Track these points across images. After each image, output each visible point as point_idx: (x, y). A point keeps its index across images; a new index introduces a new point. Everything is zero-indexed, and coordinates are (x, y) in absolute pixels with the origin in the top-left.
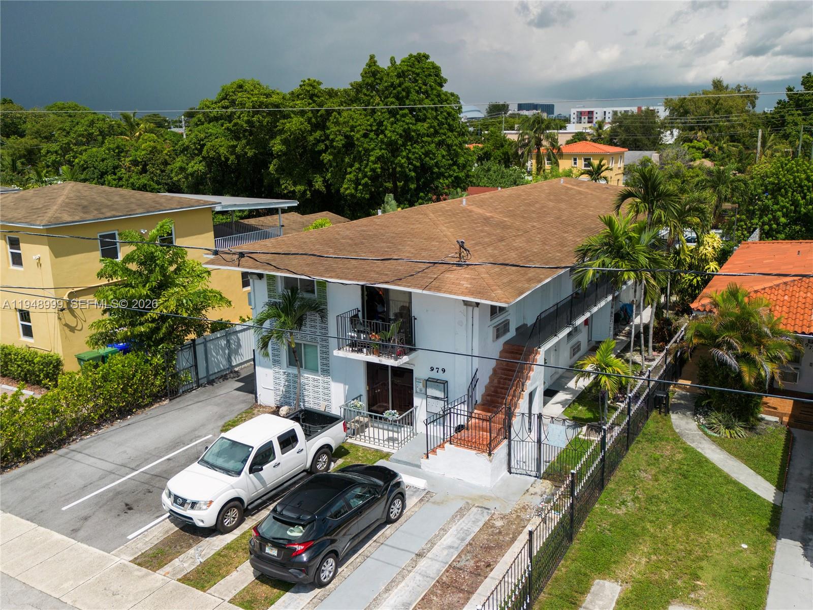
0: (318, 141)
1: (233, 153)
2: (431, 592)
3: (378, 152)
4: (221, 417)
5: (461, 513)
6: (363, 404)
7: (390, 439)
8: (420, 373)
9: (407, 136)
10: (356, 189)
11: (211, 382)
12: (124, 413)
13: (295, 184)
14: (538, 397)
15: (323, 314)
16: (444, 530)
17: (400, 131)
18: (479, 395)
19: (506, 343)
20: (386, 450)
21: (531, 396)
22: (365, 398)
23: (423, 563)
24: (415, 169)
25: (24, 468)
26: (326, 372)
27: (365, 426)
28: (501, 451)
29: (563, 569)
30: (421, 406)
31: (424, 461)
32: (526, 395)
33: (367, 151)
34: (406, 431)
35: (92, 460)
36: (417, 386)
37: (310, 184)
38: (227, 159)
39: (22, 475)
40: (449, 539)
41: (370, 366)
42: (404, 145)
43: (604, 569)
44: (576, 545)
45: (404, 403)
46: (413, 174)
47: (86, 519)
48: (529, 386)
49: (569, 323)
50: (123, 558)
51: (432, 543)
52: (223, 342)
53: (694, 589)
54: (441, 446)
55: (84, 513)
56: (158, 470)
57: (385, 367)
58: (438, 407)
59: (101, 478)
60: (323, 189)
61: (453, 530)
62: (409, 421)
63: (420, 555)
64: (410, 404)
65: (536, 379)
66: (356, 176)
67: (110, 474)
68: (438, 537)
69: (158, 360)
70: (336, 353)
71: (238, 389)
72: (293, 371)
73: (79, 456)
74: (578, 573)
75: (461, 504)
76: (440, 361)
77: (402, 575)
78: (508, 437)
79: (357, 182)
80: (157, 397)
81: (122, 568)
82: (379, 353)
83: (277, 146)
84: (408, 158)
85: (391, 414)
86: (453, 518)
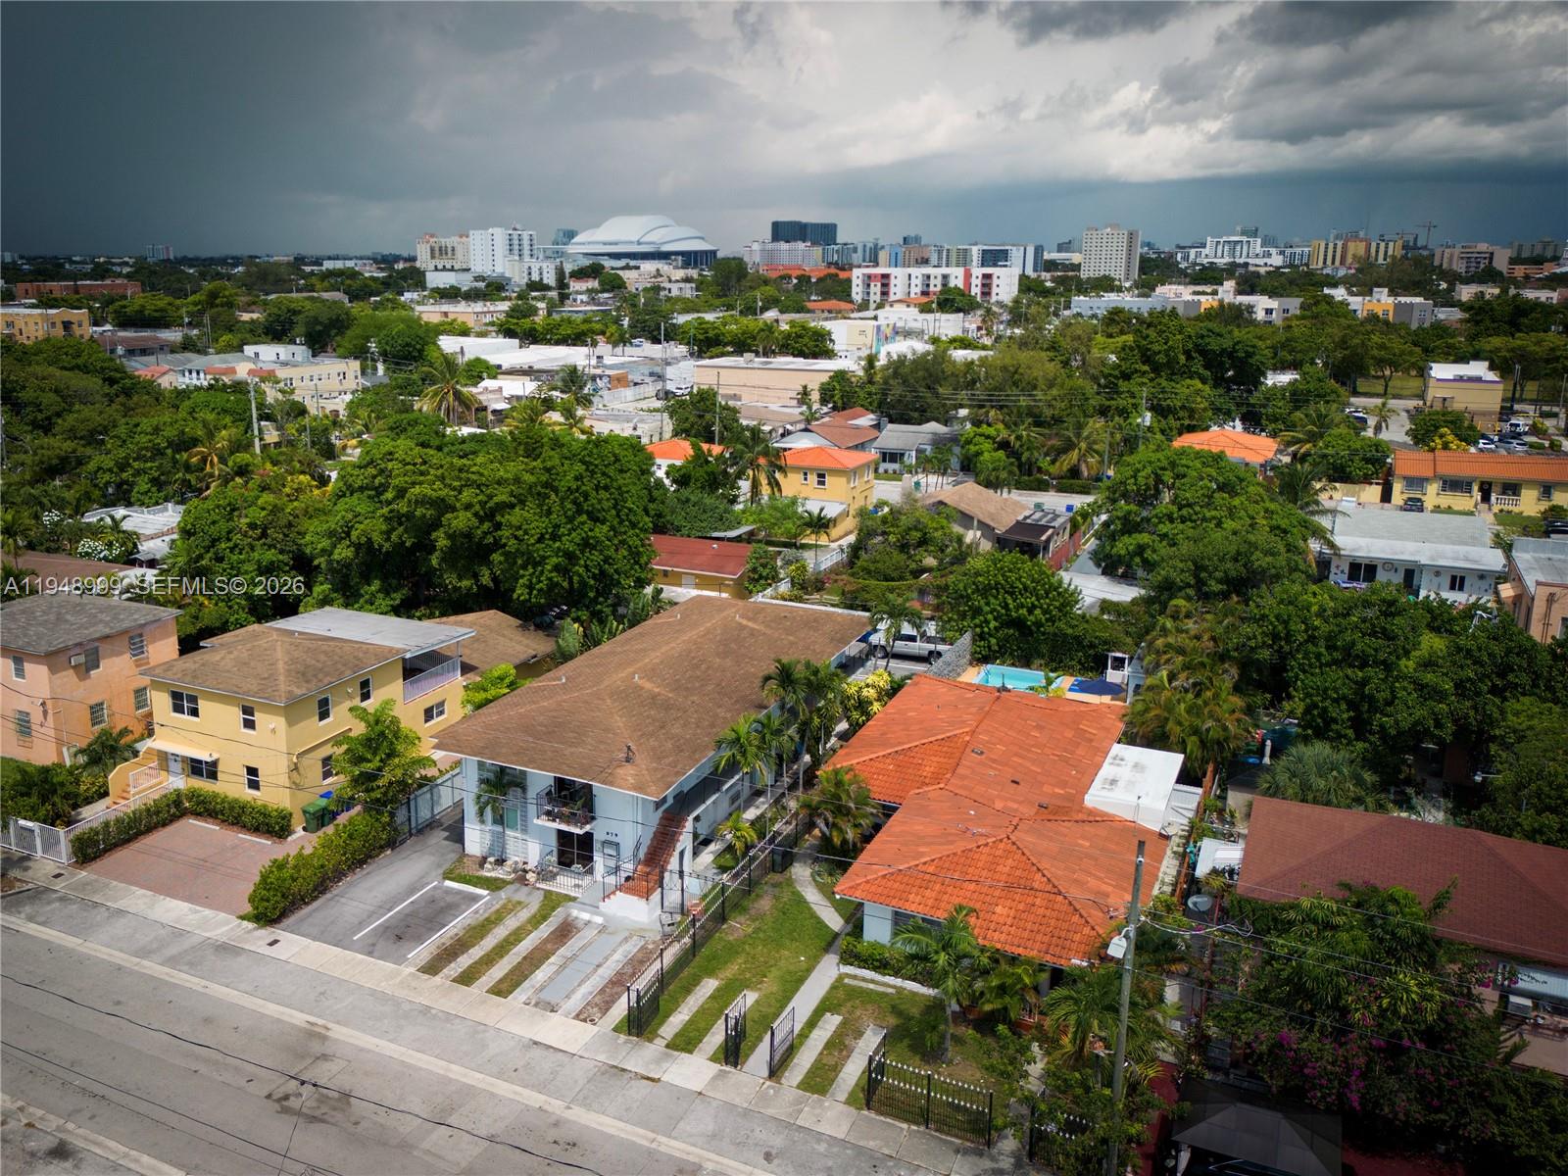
0: (485, 534)
1: (388, 539)
2: (606, 986)
3: (555, 560)
4: (439, 866)
5: (626, 940)
6: (554, 859)
7: (577, 886)
8: (599, 836)
9: (586, 544)
10: (530, 594)
11: (420, 832)
12: (361, 863)
13: (460, 579)
14: (688, 855)
15: (524, 789)
16: (614, 951)
17: (577, 540)
18: (642, 855)
19: (665, 811)
20: (573, 894)
21: (682, 854)
22: (555, 853)
23: (600, 971)
24: (594, 577)
25: (306, 910)
26: (525, 831)
27: (556, 875)
28: (656, 896)
29: (686, 973)
30: (599, 860)
31: (601, 904)
32: (676, 854)
33: (544, 558)
34: (588, 879)
35: (355, 904)
36: (596, 846)
37: (476, 576)
38: (381, 546)
39: (310, 915)
40: (617, 956)
41: (560, 833)
42: (582, 552)
43: (711, 973)
44: (697, 958)
45: (587, 859)
46: (592, 582)
47: (374, 945)
48: (679, 847)
49: (718, 790)
50: (409, 970)
51: (606, 959)
52: (428, 796)
53: (761, 982)
54: (614, 893)
55: (370, 941)
56: (407, 911)
57: (572, 834)
58: (612, 863)
59: (369, 917)
60: (491, 585)
61: (620, 951)
62: (591, 872)
63: (598, 966)
64: (591, 859)
65: (685, 841)
66: (530, 581)
67: (372, 916)
68: (611, 955)
69: (385, 819)
70: (536, 821)
71: (446, 839)
72: (499, 829)
73: (343, 900)
74: (695, 974)
75: (627, 934)
76: (613, 827)
77: (587, 978)
78: (661, 886)
79: (531, 587)
80: (382, 848)
81: (411, 974)
82: (568, 823)
83: (442, 541)
84: (586, 567)
85: (577, 867)
86: (620, 944)
